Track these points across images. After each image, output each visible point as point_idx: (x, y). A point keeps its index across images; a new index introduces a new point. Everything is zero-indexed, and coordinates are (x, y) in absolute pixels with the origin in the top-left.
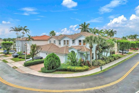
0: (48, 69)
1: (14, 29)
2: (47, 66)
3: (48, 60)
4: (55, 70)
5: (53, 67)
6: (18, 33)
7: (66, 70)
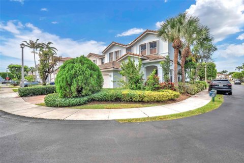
0: (65, 96)
1: (28, 44)
2: (61, 87)
3: (66, 69)
4: (86, 99)
5: (79, 91)
6: (35, 51)
7: (117, 100)
